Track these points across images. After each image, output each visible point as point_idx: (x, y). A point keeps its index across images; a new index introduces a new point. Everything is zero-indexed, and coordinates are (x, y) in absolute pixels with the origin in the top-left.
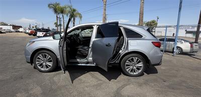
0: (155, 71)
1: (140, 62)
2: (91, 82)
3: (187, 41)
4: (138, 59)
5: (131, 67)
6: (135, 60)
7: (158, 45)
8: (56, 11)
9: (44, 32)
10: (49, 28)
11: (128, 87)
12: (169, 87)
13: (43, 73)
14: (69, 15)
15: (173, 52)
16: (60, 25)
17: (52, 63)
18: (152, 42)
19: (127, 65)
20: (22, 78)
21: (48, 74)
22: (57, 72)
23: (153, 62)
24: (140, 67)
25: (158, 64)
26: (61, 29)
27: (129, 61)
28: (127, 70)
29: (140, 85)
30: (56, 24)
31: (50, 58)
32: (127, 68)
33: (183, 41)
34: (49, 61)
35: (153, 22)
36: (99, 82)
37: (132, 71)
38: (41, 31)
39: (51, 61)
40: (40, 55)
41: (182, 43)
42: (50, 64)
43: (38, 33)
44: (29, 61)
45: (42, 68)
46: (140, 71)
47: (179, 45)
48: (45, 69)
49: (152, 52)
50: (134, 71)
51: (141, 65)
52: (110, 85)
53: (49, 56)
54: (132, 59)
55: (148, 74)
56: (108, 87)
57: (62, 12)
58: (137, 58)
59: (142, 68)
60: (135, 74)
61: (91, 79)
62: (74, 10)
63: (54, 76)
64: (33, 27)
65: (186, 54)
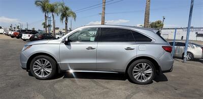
0: (165, 79)
1: (148, 68)
2: (96, 90)
3: (199, 46)
4: (147, 65)
5: (140, 74)
6: (144, 67)
7: (168, 49)
8: (44, 9)
9: (30, 33)
10: (34, 29)
11: (137, 95)
12: (181, 95)
13: (41, 81)
14: (61, 14)
15: (183, 58)
16: (49, 26)
17: (51, 69)
18: (162, 47)
19: (135, 72)
20: (19, 86)
21: (47, 81)
22: (56, 80)
23: (163, 68)
24: (149, 74)
25: (169, 71)
26: (50, 30)
27: (137, 67)
28: (135, 77)
29: (150, 93)
30: (44, 24)
31: (49, 64)
32: (135, 75)
33: (194, 46)
34: (48, 68)
35: (159, 22)
36: (105, 90)
37: (140, 78)
38: (27, 33)
39: (50, 67)
40: (38, 60)
41: (194, 47)
42: (49, 70)
43: (23, 35)
44: (26, 67)
45: (40, 74)
46: (149, 78)
47: (190, 49)
48: (43, 76)
49: (162, 57)
50: (143, 79)
51: (150, 71)
52: (117, 93)
53: (48, 62)
54: (141, 66)
55: (157, 82)
56: (116, 95)
57: (52, 10)
58: (145, 64)
59: (151, 75)
60: (143, 81)
61: (96, 87)
62: (67, 9)
63: (55, 84)
64: (15, 28)
65: (197, 60)
